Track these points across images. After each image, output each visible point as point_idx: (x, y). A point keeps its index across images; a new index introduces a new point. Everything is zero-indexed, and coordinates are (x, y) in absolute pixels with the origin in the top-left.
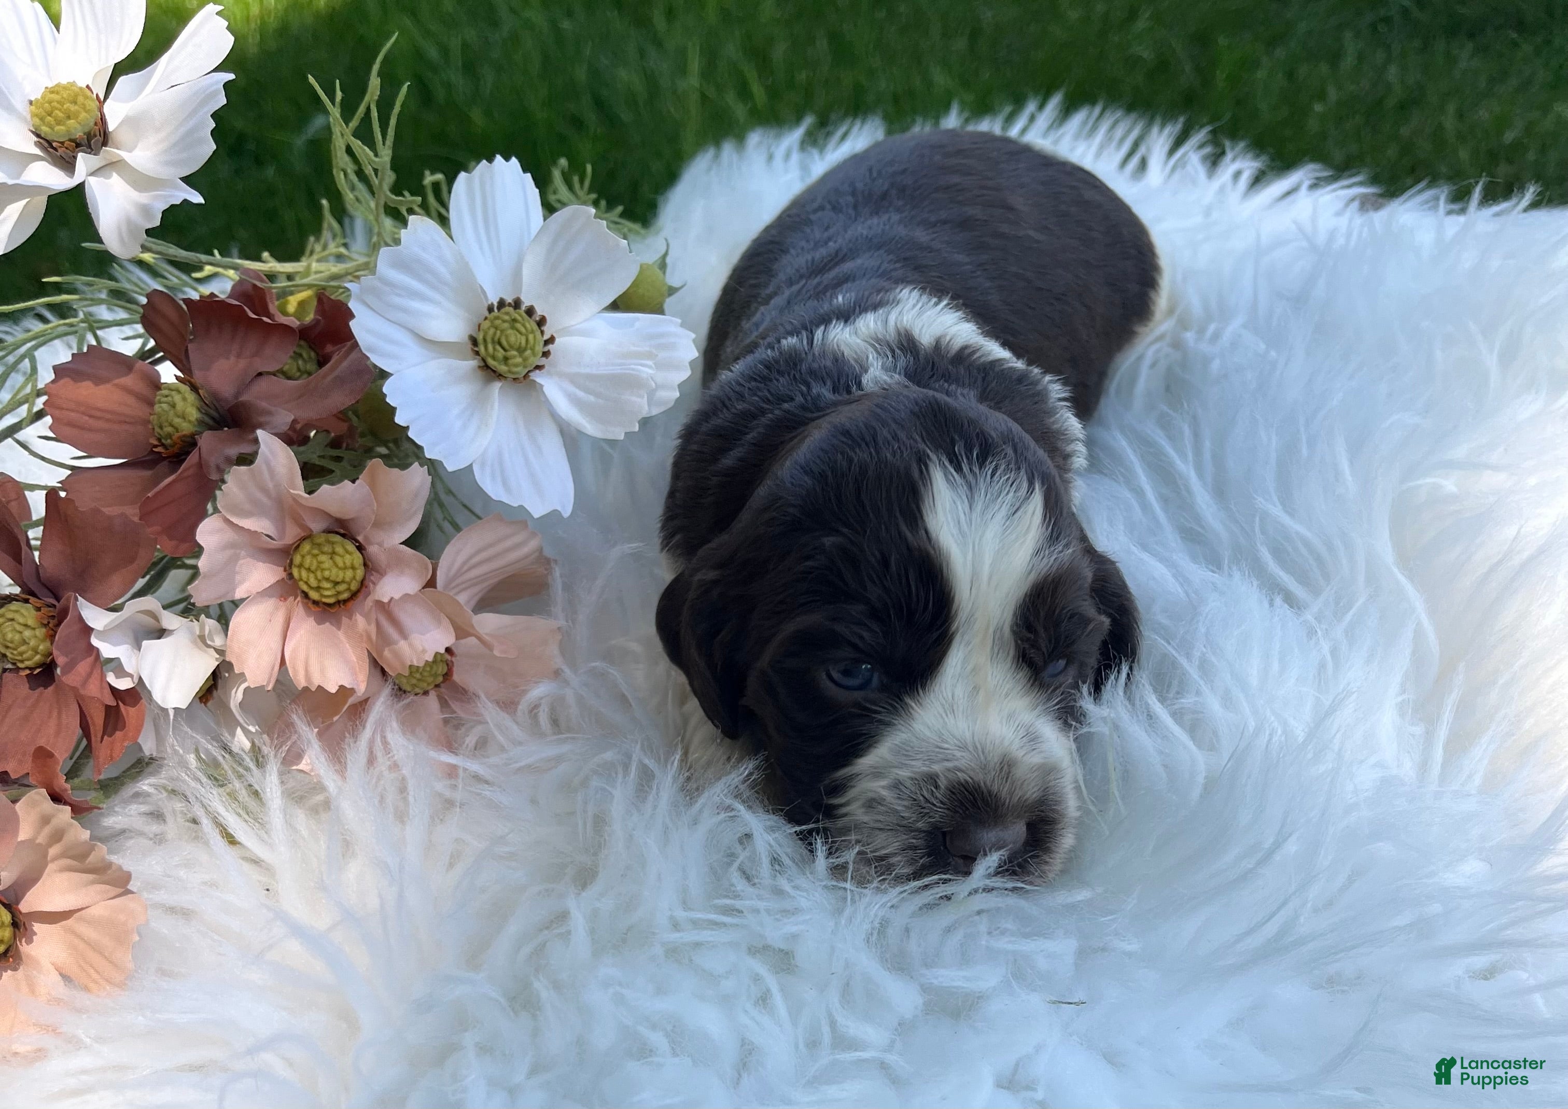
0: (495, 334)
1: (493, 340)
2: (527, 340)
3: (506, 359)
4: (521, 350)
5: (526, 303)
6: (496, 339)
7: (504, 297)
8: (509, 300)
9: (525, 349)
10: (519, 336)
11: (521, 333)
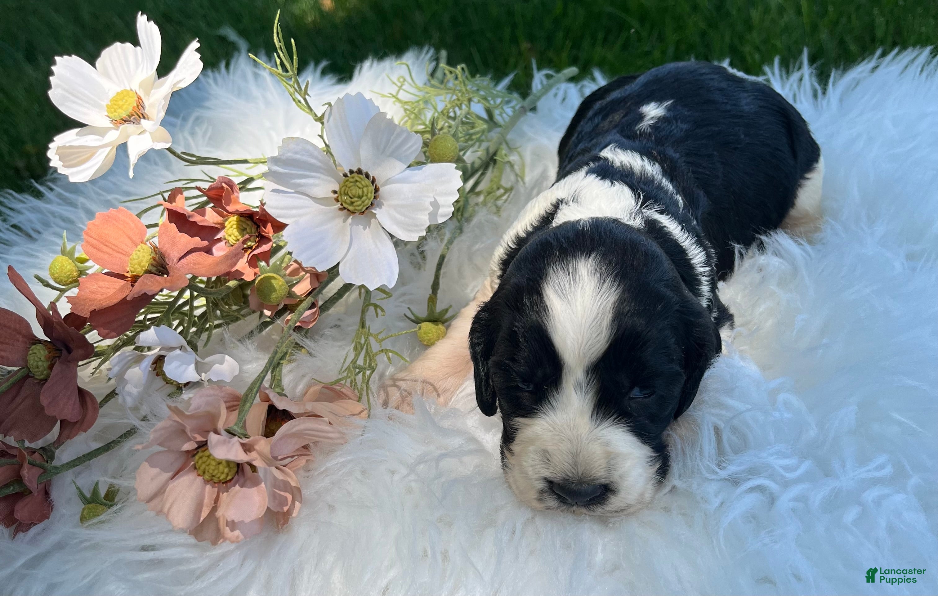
0: (345, 190)
1: (344, 193)
2: (363, 192)
3: (352, 203)
4: (360, 197)
5: (364, 170)
6: (346, 192)
7: (352, 169)
8: (355, 170)
9: (363, 196)
10: (358, 189)
11: (360, 188)
